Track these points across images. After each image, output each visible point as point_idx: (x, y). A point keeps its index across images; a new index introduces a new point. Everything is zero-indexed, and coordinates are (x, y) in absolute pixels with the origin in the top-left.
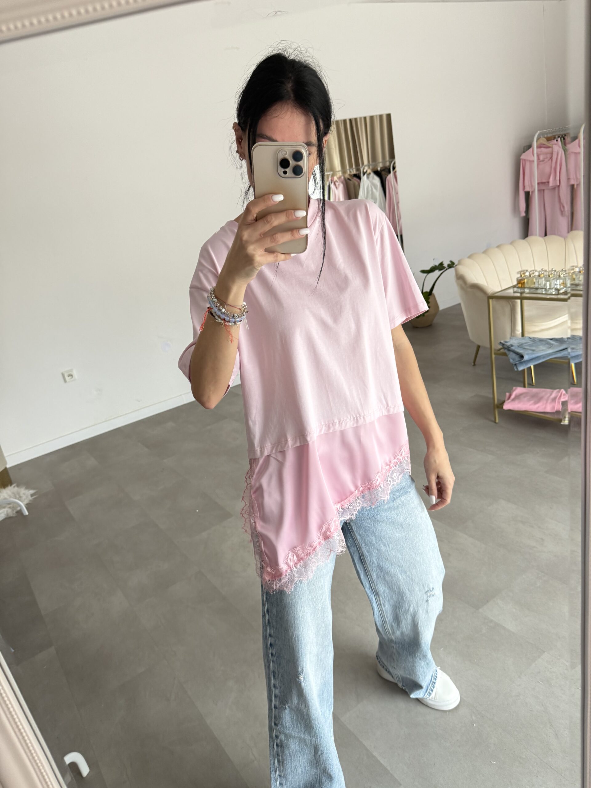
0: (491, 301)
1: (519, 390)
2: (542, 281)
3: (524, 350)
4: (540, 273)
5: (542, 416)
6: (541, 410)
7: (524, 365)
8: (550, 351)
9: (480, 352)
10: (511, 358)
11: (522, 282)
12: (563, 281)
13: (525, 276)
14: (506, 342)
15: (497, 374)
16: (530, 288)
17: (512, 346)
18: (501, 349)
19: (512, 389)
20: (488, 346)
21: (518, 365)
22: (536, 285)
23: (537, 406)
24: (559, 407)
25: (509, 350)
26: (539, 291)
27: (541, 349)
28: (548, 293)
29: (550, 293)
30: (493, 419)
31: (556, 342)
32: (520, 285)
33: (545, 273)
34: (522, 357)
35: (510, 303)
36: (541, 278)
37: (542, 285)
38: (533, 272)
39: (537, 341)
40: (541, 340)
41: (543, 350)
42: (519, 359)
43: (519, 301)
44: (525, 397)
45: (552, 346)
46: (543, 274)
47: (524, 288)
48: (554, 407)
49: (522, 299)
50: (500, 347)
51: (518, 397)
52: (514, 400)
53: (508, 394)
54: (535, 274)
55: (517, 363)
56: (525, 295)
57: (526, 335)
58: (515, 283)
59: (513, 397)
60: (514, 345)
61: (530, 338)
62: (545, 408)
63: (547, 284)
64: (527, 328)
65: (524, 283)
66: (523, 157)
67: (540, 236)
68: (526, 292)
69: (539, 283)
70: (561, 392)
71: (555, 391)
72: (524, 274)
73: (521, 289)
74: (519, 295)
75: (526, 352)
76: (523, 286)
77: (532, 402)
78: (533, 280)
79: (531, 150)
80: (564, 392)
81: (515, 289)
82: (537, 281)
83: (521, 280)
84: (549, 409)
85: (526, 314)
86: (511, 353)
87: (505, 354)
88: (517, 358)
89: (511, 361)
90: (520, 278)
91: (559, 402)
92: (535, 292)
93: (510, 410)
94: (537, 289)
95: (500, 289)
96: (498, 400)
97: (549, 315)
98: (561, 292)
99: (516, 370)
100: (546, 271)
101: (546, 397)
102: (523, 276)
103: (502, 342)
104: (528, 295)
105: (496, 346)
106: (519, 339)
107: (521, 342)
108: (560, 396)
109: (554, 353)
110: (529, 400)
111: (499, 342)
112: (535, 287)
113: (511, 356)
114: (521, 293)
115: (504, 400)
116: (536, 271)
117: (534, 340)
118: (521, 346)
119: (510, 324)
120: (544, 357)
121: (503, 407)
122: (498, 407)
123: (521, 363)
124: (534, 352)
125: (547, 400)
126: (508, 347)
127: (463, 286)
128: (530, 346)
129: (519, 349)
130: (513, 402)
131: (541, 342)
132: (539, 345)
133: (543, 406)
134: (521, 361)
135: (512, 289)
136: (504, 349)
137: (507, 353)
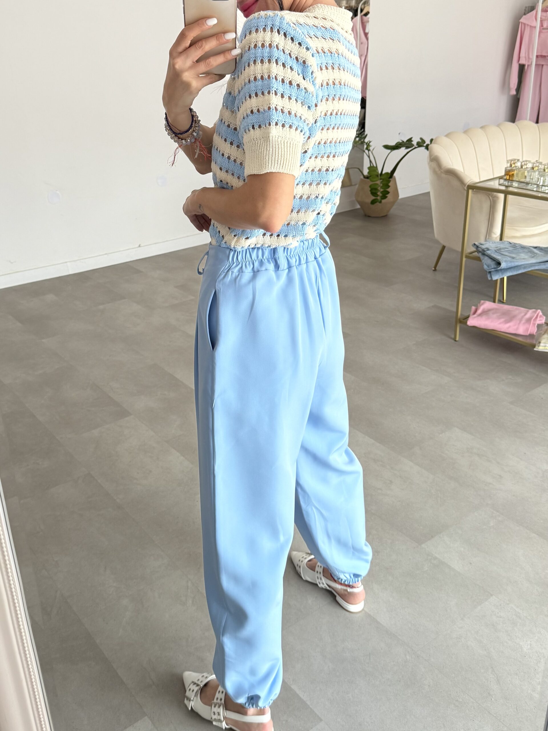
0: (470, 191)
1: (487, 305)
2: (536, 175)
3: (502, 256)
4: (535, 165)
5: (512, 338)
6: (511, 331)
7: (500, 274)
8: (533, 261)
9: (444, 255)
10: (486, 264)
11: (511, 173)
13: (516, 167)
14: (482, 244)
16: (519, 182)
17: (488, 249)
18: (474, 252)
19: (479, 303)
20: (459, 248)
21: (492, 273)
22: (528, 180)
23: (508, 325)
24: (533, 330)
25: (484, 254)
26: (529, 187)
27: (523, 257)
28: (540, 190)
29: (542, 191)
30: (453, 337)
31: (542, 252)
32: (508, 177)
33: (540, 166)
34: (499, 264)
35: (491, 198)
36: (535, 172)
37: (534, 180)
38: (526, 163)
39: (518, 247)
40: (523, 247)
42: (495, 267)
43: (502, 196)
44: (493, 314)
45: (535, 255)
46: (538, 166)
47: (513, 181)
48: (527, 329)
49: (507, 193)
50: (474, 249)
51: (485, 312)
52: (480, 315)
53: (473, 308)
54: (527, 166)
55: (492, 271)
56: (511, 189)
57: (506, 239)
58: (503, 174)
59: (479, 311)
60: (490, 248)
61: (510, 243)
62: (517, 329)
63: (540, 179)
64: (508, 232)
65: (513, 175)
66: (523, 20)
67: (530, 121)
68: (514, 186)
69: (532, 178)
70: (537, 313)
71: (531, 311)
72: (514, 163)
73: (508, 182)
74: (503, 188)
75: (504, 259)
76: (511, 179)
77: (503, 320)
78: (524, 172)
80: (541, 314)
81: (502, 181)
82: (530, 174)
83: (510, 171)
84: (521, 331)
85: (508, 214)
86: (486, 258)
87: (478, 259)
88: (493, 264)
89: (485, 267)
90: (509, 168)
91: (534, 324)
92: (524, 188)
93: (474, 327)
94: (527, 184)
95: (478, 181)
96: (462, 314)
97: (535, 218)
99: (489, 279)
100: (541, 163)
101: (520, 316)
102: (513, 166)
103: (476, 243)
104: (516, 190)
105: (469, 248)
106: (497, 242)
107: (499, 247)
108: (537, 317)
109: (537, 264)
110: (499, 318)
111: (473, 243)
112: (525, 182)
113: (486, 261)
114: (507, 187)
115: (467, 315)
116: (529, 161)
117: (514, 246)
118: (498, 251)
119: (487, 223)
120: (525, 268)
121: (467, 323)
122: (461, 322)
123: (497, 271)
124: (514, 260)
125: (521, 320)
126: (483, 250)
127: (437, 170)
128: (509, 253)
129: (497, 254)
130: (479, 317)
131: (523, 249)
132: (521, 253)
133: (515, 327)
134: (497, 269)
135: (498, 181)
136: (478, 253)
137: (482, 257)
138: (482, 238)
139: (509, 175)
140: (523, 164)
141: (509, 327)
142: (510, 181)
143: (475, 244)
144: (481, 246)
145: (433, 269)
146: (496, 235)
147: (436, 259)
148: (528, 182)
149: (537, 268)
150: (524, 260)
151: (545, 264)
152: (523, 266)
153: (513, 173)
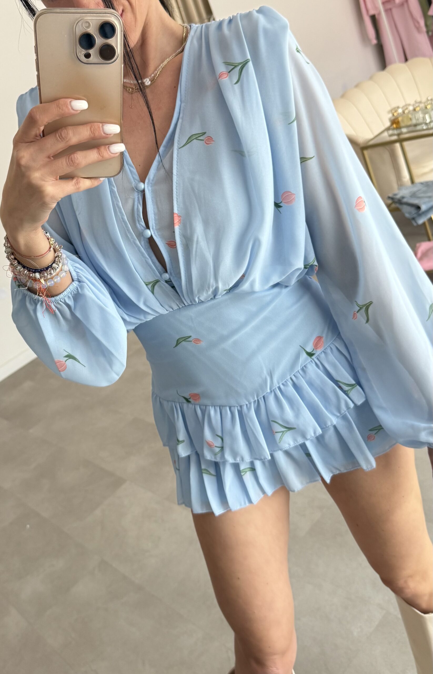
0: (366, 152)
1: (424, 246)
2: (420, 115)
3: (419, 199)
4: (415, 106)
7: (423, 216)
10: (406, 212)
13: (398, 114)
14: (395, 195)
16: (407, 127)
17: (403, 197)
19: (416, 245)
21: (416, 219)
22: (414, 122)
25: (401, 203)
26: (419, 128)
28: (429, 127)
32: (395, 126)
34: (418, 208)
35: (388, 149)
36: (418, 112)
37: (421, 120)
38: (405, 108)
39: (430, 185)
42: (416, 211)
43: (398, 145)
46: (419, 106)
47: (400, 128)
49: (401, 141)
50: (390, 202)
54: (408, 109)
55: (415, 217)
56: (403, 136)
57: (417, 180)
58: (388, 124)
59: (419, 255)
60: (405, 196)
61: (422, 183)
63: (425, 117)
64: (414, 171)
65: (398, 122)
67: (400, 62)
68: (404, 133)
69: (416, 118)
72: (395, 112)
73: (397, 130)
74: (395, 138)
75: (422, 202)
76: (398, 126)
78: (408, 116)
81: (391, 132)
82: (414, 116)
85: (409, 155)
86: (405, 206)
87: (398, 210)
88: (413, 210)
89: (407, 215)
90: (393, 118)
92: (414, 130)
94: (416, 125)
95: (372, 136)
99: (415, 224)
100: (420, 102)
102: (395, 114)
103: (390, 195)
104: (407, 136)
106: (409, 187)
107: (412, 191)
111: (388, 197)
112: (412, 124)
113: (406, 210)
114: (398, 135)
116: (409, 105)
118: (414, 195)
119: (394, 171)
123: (420, 215)
124: (431, 199)
126: (399, 200)
128: (424, 193)
129: (413, 199)
134: (419, 213)
135: (387, 133)
136: (396, 205)
137: (400, 207)
138: (395, 186)
139: (395, 122)
140: (404, 109)
143: (390, 197)
144: (395, 197)
146: (406, 178)
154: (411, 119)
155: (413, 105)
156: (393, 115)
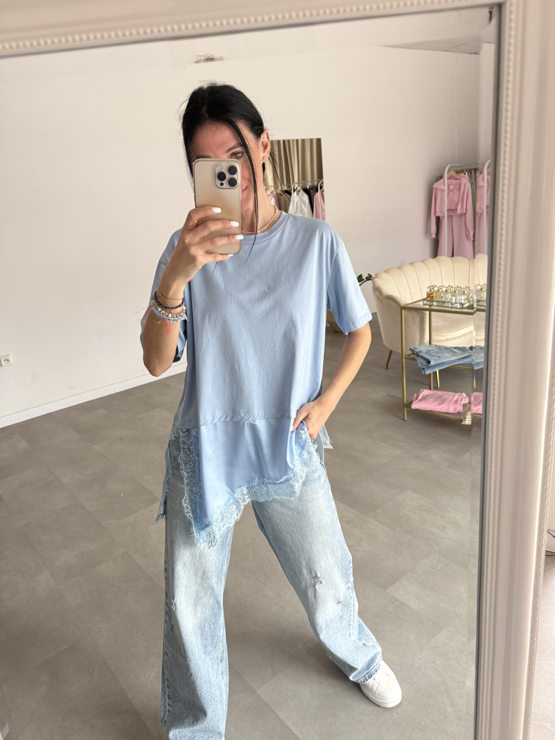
0: (403, 311)
1: (425, 392)
2: (449, 296)
3: (432, 356)
4: (448, 288)
5: (445, 416)
6: (444, 410)
7: (431, 369)
8: (454, 358)
9: (392, 357)
10: (420, 363)
11: (431, 296)
12: (467, 297)
13: (434, 291)
15: (406, 377)
16: (438, 302)
17: (421, 352)
18: (411, 354)
19: (420, 390)
20: (400, 352)
21: (425, 369)
22: (444, 300)
23: (441, 406)
24: (460, 409)
25: (418, 356)
26: (446, 305)
27: (446, 356)
28: (453, 306)
29: (455, 307)
30: (402, 417)
31: (459, 351)
32: (429, 299)
33: (452, 289)
34: (429, 362)
35: (420, 314)
36: (448, 293)
37: (449, 300)
38: (441, 287)
39: (443, 349)
40: (446, 348)
41: (447, 357)
42: (427, 364)
43: (427, 313)
44: (430, 398)
45: (455, 353)
46: (450, 289)
47: (433, 301)
48: (456, 409)
49: (430, 310)
50: (410, 352)
51: (424, 398)
52: (420, 400)
53: (415, 395)
54: (442, 290)
55: (425, 368)
56: (433, 307)
57: (433, 343)
58: (425, 296)
59: (420, 398)
60: (422, 351)
61: (437, 346)
62: (448, 409)
63: (453, 298)
64: (434, 337)
65: (433, 296)
66: (436, 185)
67: (448, 256)
68: (434, 305)
69: (446, 298)
70: (462, 396)
71: (457, 394)
72: (433, 289)
73: (430, 302)
74: (428, 307)
75: (433, 358)
76: (431, 300)
77: (437, 403)
78: (441, 294)
79: (442, 180)
80: (465, 395)
81: (425, 302)
82: (445, 295)
83: (430, 294)
84: (451, 410)
85: (433, 324)
86: (420, 358)
87: (414, 359)
88: (425, 363)
89: (420, 365)
90: (430, 292)
91: (460, 404)
92: (442, 305)
93: (417, 410)
94: (444, 302)
95: (411, 302)
96: (407, 400)
97: (454, 326)
98: (465, 306)
99: (423, 373)
100: (452, 287)
101: (449, 400)
102: (432, 290)
104: (436, 308)
105: (406, 352)
106: (427, 346)
107: (428, 349)
108: (462, 399)
109: (457, 360)
110: (434, 402)
111: (409, 348)
112: (442, 301)
113: (420, 361)
114: (430, 306)
115: (412, 400)
116: (444, 286)
117: (440, 348)
118: (428, 352)
119: (420, 333)
120: (448, 364)
121: (411, 407)
122: (407, 406)
123: (428, 367)
124: (439, 359)
125: (450, 402)
126: (417, 353)
127: (380, 296)
128: (436, 353)
129: (427, 355)
130: (420, 402)
131: (446, 350)
132: (444, 353)
133: (447, 408)
134: (428, 366)
135: (422, 302)
136: (414, 355)
137: (416, 358)
138: (417, 343)
139: (430, 297)
140: (439, 288)
141: (442, 408)
142: (431, 302)
143: (411, 349)
144: (415, 350)
145: (386, 367)
146: (427, 340)
147: (387, 359)
148: (445, 301)
149: (457, 363)
150: (447, 358)
151: (463, 360)
152: (447, 363)
153: (432, 295)
154: (442, 297)
155: (447, 287)
156: (431, 290)
